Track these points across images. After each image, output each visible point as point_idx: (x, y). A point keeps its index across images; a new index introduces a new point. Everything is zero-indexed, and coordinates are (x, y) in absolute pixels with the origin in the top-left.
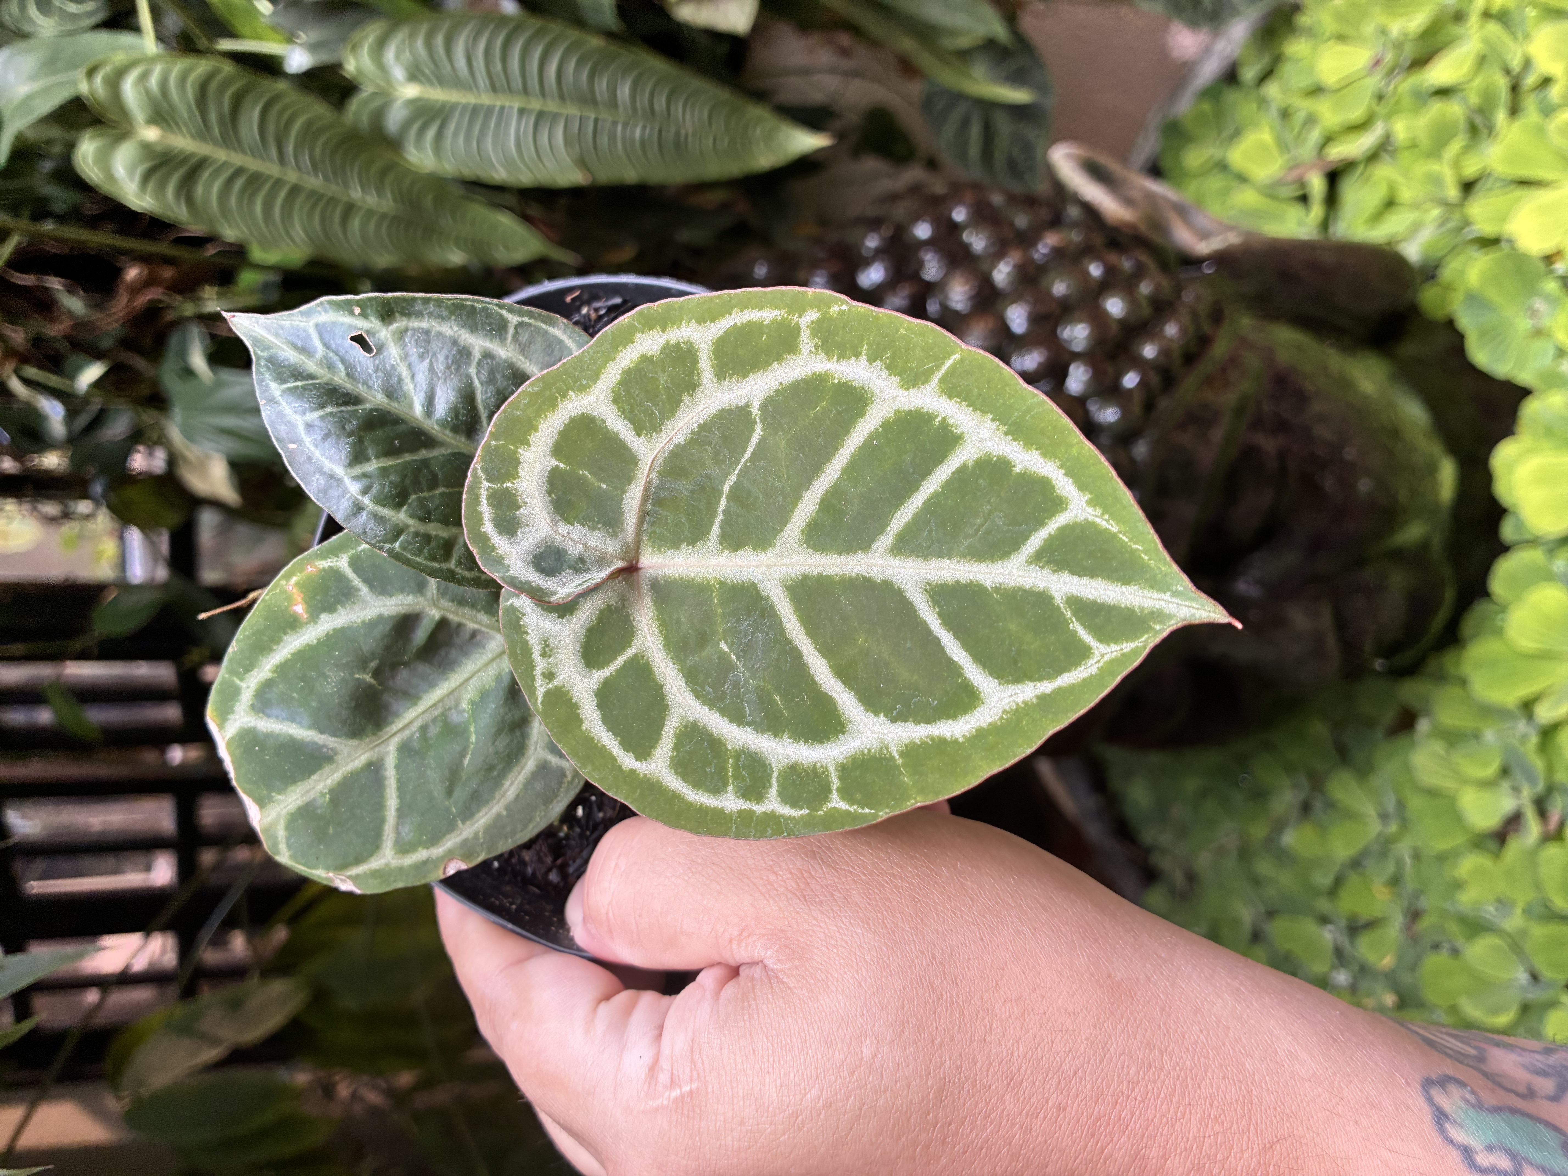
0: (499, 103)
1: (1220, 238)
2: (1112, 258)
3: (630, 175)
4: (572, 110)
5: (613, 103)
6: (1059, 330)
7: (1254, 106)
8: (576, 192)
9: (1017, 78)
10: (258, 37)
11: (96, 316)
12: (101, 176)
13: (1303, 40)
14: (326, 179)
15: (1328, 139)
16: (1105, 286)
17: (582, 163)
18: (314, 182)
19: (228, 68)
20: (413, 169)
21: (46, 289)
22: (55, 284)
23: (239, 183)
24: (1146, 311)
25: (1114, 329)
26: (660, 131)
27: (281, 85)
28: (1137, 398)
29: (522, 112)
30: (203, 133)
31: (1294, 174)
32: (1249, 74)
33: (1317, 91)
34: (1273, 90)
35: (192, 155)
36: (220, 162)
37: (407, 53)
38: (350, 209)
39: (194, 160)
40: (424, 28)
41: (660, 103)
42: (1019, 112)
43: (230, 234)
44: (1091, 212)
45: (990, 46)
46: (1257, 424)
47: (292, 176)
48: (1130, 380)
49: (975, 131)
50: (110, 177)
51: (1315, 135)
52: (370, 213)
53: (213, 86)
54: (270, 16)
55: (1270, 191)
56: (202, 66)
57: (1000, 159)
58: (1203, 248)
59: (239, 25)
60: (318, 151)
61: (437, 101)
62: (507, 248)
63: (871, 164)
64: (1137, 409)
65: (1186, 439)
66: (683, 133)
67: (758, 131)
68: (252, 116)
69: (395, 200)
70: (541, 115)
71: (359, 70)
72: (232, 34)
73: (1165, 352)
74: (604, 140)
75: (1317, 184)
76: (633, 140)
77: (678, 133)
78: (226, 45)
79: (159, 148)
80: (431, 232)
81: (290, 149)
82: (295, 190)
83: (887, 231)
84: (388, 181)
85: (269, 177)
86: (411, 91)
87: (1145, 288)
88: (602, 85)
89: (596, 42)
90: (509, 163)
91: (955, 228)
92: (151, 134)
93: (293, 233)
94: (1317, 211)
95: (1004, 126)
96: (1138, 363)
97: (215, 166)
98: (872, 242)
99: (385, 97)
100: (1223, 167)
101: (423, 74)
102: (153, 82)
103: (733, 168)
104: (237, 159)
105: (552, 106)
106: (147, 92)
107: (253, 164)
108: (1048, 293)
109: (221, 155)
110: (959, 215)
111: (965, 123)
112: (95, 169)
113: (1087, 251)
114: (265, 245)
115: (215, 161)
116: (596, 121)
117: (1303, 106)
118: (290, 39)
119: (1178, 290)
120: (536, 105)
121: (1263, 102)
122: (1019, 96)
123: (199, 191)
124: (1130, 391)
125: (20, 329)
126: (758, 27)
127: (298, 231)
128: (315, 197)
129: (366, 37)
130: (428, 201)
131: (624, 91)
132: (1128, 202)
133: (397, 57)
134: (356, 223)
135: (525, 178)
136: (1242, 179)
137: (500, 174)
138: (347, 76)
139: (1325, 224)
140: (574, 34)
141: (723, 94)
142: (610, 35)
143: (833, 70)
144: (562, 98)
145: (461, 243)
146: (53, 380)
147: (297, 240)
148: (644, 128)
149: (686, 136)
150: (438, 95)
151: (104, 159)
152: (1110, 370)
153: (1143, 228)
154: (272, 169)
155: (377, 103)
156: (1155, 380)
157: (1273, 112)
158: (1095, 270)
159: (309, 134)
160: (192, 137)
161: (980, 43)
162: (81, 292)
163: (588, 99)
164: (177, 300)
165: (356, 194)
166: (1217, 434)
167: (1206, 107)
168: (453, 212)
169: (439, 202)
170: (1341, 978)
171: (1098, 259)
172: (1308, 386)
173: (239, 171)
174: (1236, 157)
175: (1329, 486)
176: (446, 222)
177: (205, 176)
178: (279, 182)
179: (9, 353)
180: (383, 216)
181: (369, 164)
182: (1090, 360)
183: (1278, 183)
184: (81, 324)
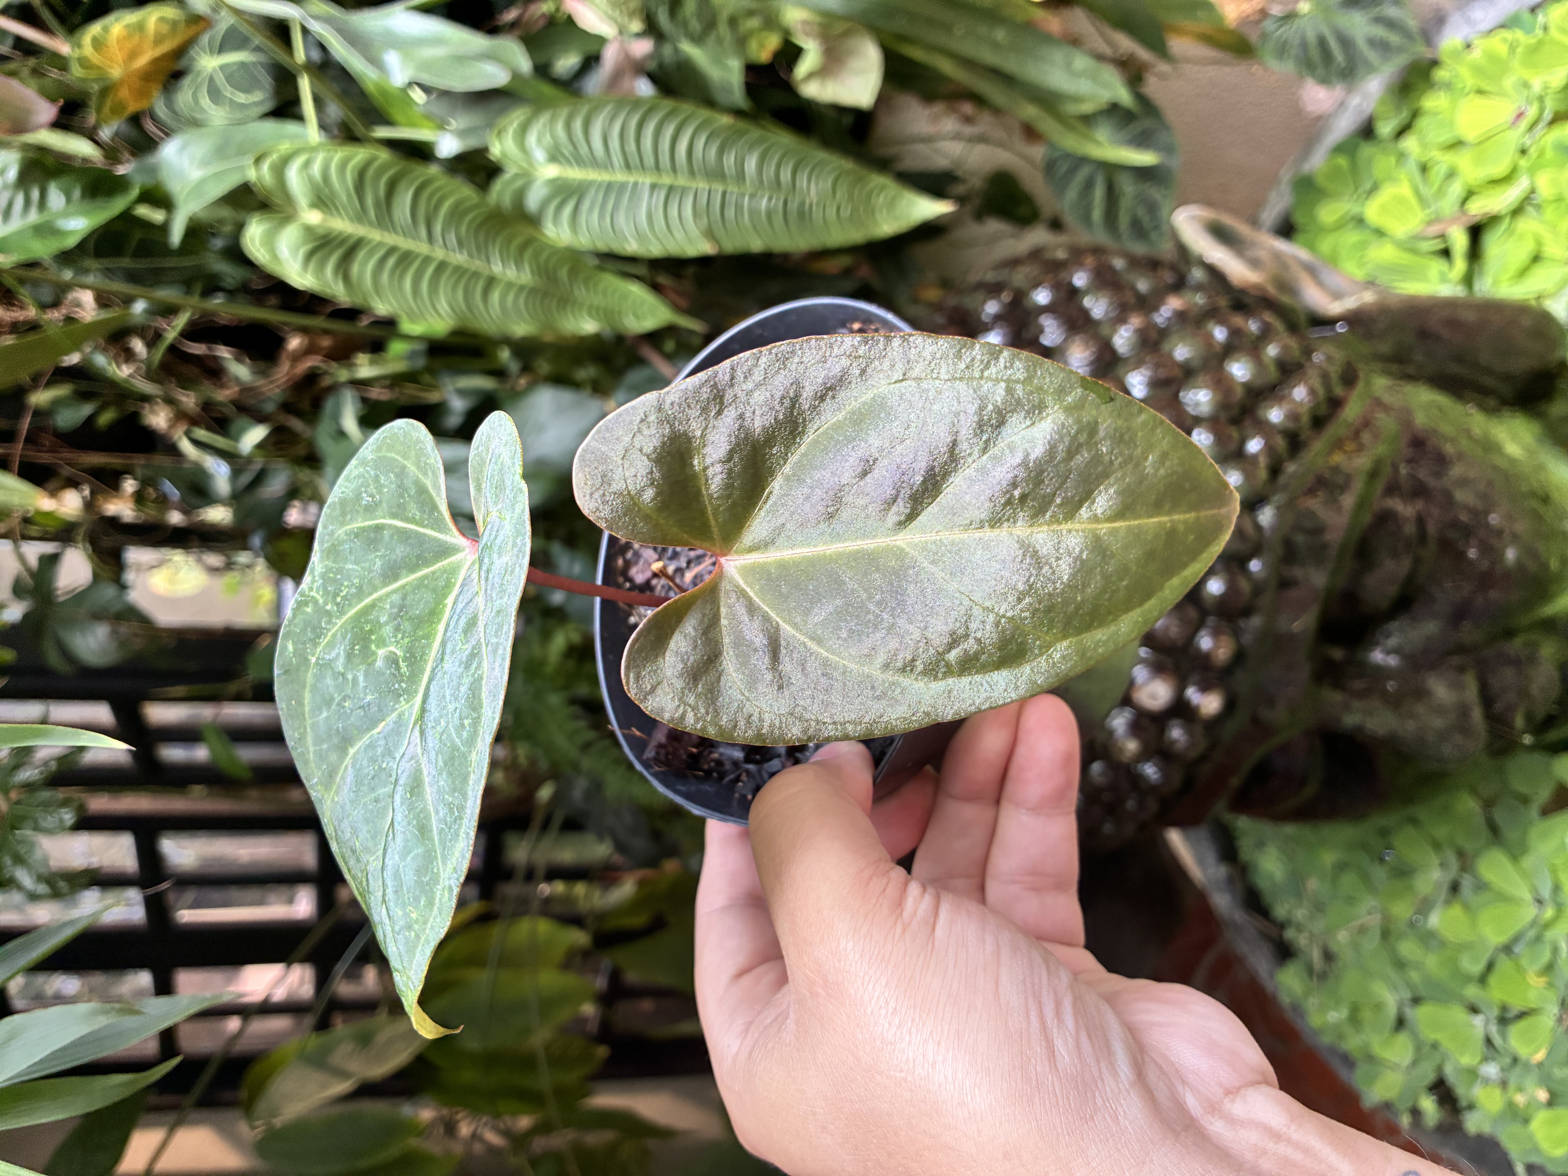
0: (632, 180)
1: (1354, 298)
2: (1238, 320)
3: (756, 245)
4: (702, 185)
5: (741, 176)
6: (1181, 394)
7: (1392, 160)
8: (704, 261)
9: (1142, 141)
10: (412, 124)
11: (260, 382)
12: (267, 257)
13: (1442, 93)
14: (471, 255)
15: (1470, 194)
16: (1229, 350)
17: (710, 234)
18: (459, 258)
19: (384, 155)
20: (551, 243)
21: (216, 359)
22: (224, 353)
23: (391, 261)
24: (1273, 373)
25: (1239, 392)
26: (786, 202)
27: (433, 170)
28: (1263, 461)
29: (654, 187)
30: (360, 217)
31: (1435, 229)
32: (1385, 129)
33: (1457, 144)
34: (1410, 143)
35: (349, 237)
36: (375, 242)
37: (548, 137)
38: (491, 282)
39: (351, 241)
40: (564, 113)
41: (786, 175)
42: (1143, 173)
43: (381, 308)
44: (1216, 274)
45: (1113, 110)
46: (1392, 489)
47: (439, 254)
48: (1254, 445)
49: (1099, 193)
50: (275, 257)
51: (1456, 189)
52: (510, 285)
53: (370, 172)
54: (424, 105)
55: (1409, 245)
56: (360, 154)
57: (1124, 220)
58: (1335, 308)
59: (397, 114)
60: (463, 229)
61: (574, 180)
62: (636, 316)
63: (994, 226)
64: (1262, 474)
65: (1315, 504)
66: (807, 202)
67: (881, 199)
68: (404, 200)
69: (532, 273)
70: (671, 189)
71: (504, 154)
72: (387, 122)
73: (1293, 416)
74: (730, 213)
75: (1460, 241)
76: (760, 211)
77: (803, 204)
78: (382, 132)
79: (321, 231)
80: (566, 302)
81: (438, 228)
82: (442, 266)
83: (1006, 297)
84: (528, 254)
85: (418, 255)
86: (549, 171)
87: (1272, 351)
88: (730, 160)
89: (725, 120)
90: (640, 236)
91: (1074, 293)
92: (313, 217)
93: (438, 307)
94: (1460, 265)
95: (1128, 188)
96: (1264, 428)
97: (369, 247)
98: (992, 308)
99: (527, 178)
100: (1360, 221)
101: (563, 155)
102: (316, 169)
103: (856, 236)
104: (391, 239)
105: (682, 181)
106: (310, 179)
107: (404, 243)
108: (1170, 356)
109: (375, 235)
110: (1080, 280)
111: (1089, 185)
112: (262, 250)
113: (1211, 314)
114: (413, 318)
115: (369, 242)
116: (724, 194)
117: (1444, 161)
118: (441, 126)
119: (1308, 352)
120: (667, 180)
121: (1402, 156)
122: (1145, 158)
123: (355, 269)
124: (1255, 456)
125: (192, 394)
126: (882, 99)
127: (443, 305)
128: (460, 272)
129: (511, 123)
130: (563, 273)
131: (751, 164)
132: (1254, 263)
133: (539, 141)
134: (495, 296)
135: (656, 250)
136: (1380, 233)
137: (632, 247)
138: (492, 158)
139: (1468, 280)
140: (704, 113)
141: (847, 164)
142: (738, 113)
143: (957, 137)
144: (692, 173)
145: (594, 312)
146: (219, 441)
147: (442, 312)
148: (770, 199)
149: (811, 206)
150: (575, 174)
151: (270, 241)
152: (1235, 434)
153: (1272, 290)
154: (421, 247)
155: (519, 183)
156: (1281, 443)
157: (1412, 166)
158: (1220, 334)
159: (456, 214)
160: (351, 220)
161: (1105, 107)
162: (248, 360)
163: (717, 174)
164: (333, 367)
165: (497, 268)
166: (1348, 501)
167: (1342, 161)
168: (586, 282)
169: (574, 272)
170: (1491, 1070)
171: (1222, 322)
172: (1449, 449)
173: (392, 250)
174: (1373, 211)
175: (1472, 553)
176: (580, 292)
177: (361, 254)
178: (427, 260)
179: (181, 416)
180: (522, 288)
181: (510, 240)
182: (1213, 423)
183: (1418, 237)
184: (246, 390)
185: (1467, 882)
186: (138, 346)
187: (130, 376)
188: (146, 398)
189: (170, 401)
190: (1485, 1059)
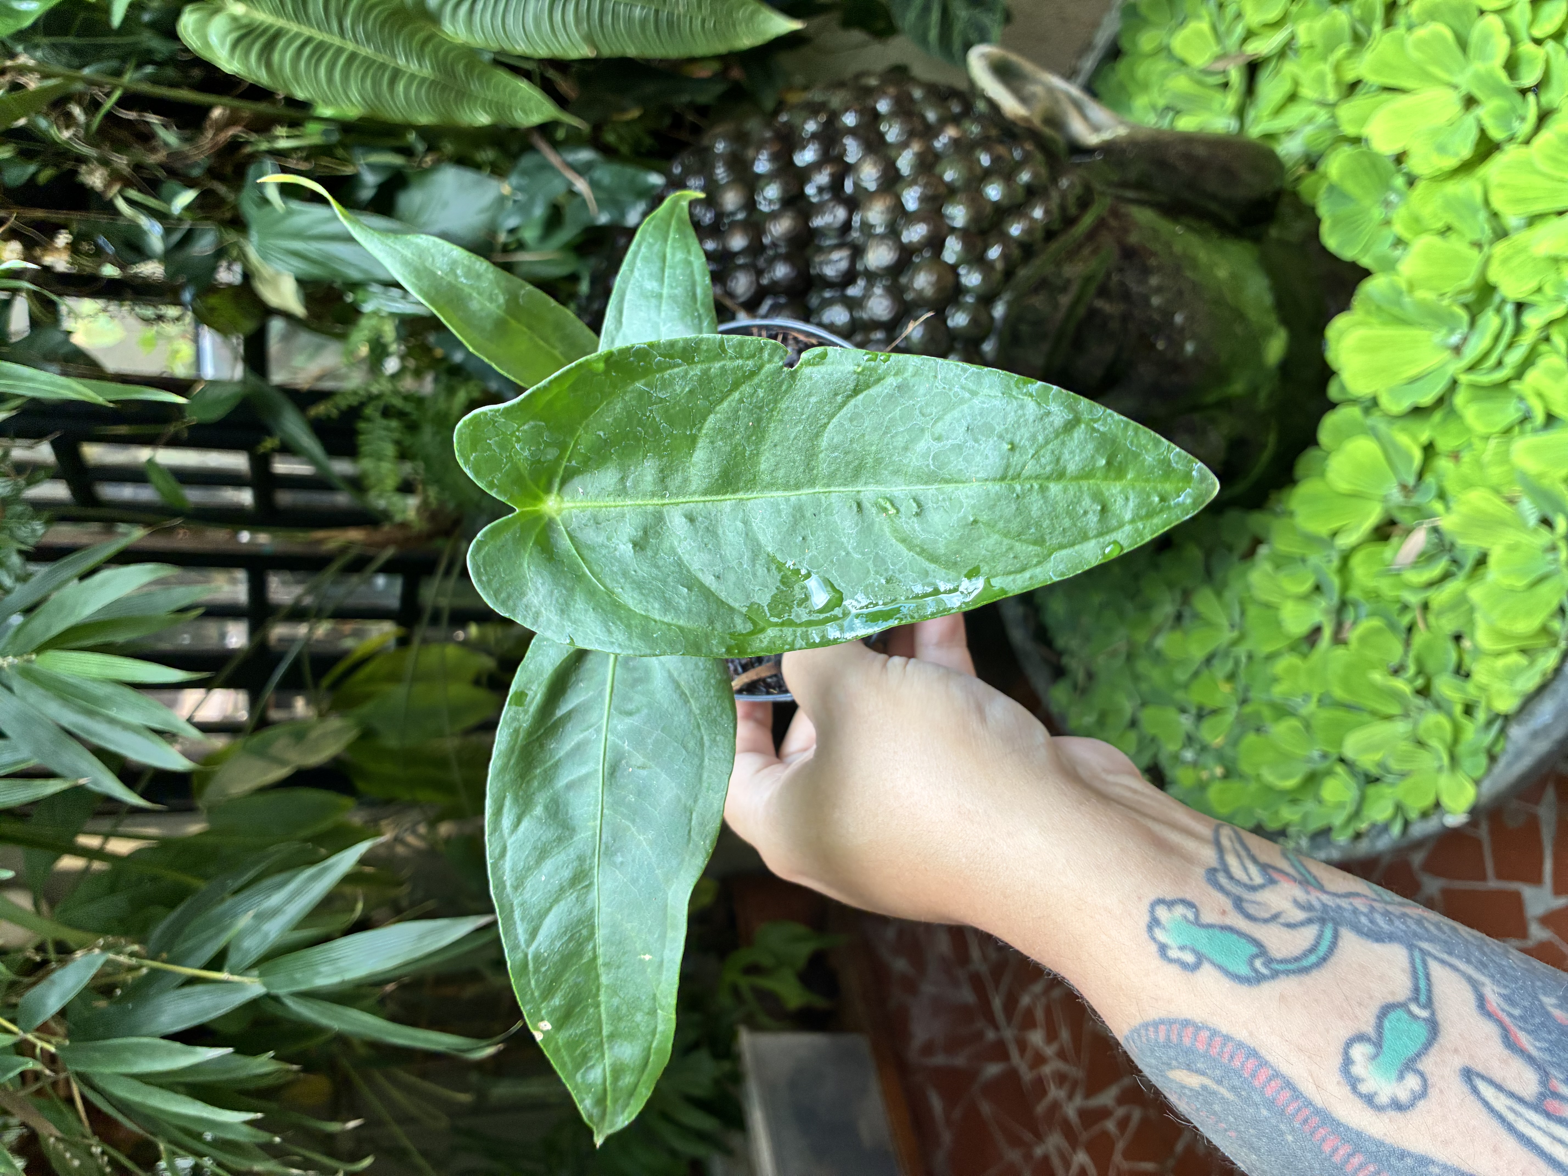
1: (1110, 132)
2: (1001, 150)
3: (631, 51)
6: (945, 208)
8: (584, 63)
11: (186, 148)
12: (199, 43)
14: (377, 49)
15: (1249, 35)
16: (987, 175)
17: (589, 39)
18: (367, 51)
20: (449, 40)
21: (146, 123)
22: (154, 119)
23: (307, 51)
24: (1020, 194)
25: (988, 210)
26: (657, 12)
28: (999, 266)
30: (279, 9)
31: (1220, 65)
35: (271, 27)
36: (292, 34)
38: (396, 74)
39: (272, 32)
43: (300, 94)
44: (994, 106)
46: (1103, 292)
47: (350, 46)
48: (994, 253)
50: (207, 44)
51: (1239, 30)
52: (413, 76)
55: (1200, 78)
58: (1092, 139)
60: (370, 23)
62: (524, 111)
63: (857, 36)
64: (997, 276)
65: (1038, 301)
66: (676, 13)
67: (741, 14)
69: (433, 68)
73: (1028, 232)
74: (608, 20)
75: (1235, 76)
76: (633, 19)
77: (672, 14)
79: (246, 21)
80: (463, 95)
81: (348, 23)
82: (352, 57)
83: (823, 118)
84: (429, 48)
85: (331, 46)
87: (1025, 177)
90: (528, 39)
91: (876, 117)
92: (239, 9)
93: (350, 94)
94: (1231, 100)
96: (1004, 238)
97: (288, 37)
98: (811, 126)
100: (1167, 51)
103: (719, 46)
104: (307, 31)
107: (319, 36)
108: (941, 178)
109: (294, 27)
110: (883, 106)
112: (196, 38)
113: (984, 143)
114: (327, 103)
115: (288, 32)
119: (1055, 178)
123: (276, 57)
124: (994, 261)
125: (125, 157)
127: (354, 94)
128: (368, 63)
130: (460, 68)
132: (1023, 99)
134: (400, 87)
135: (542, 51)
136: (1183, 63)
137: (521, 47)
139: (1241, 113)
145: (487, 105)
146: (152, 202)
147: (353, 99)
148: (643, 8)
149: (679, 17)
151: (201, 29)
152: (980, 244)
153: (1037, 122)
154: (333, 39)
156: (1016, 252)
158: (985, 160)
159: (363, 11)
160: (271, 13)
162: (175, 127)
164: (253, 137)
165: (401, 62)
166: (1065, 300)
168: (480, 78)
169: (470, 68)
170: (1189, 755)
171: (988, 149)
172: (1153, 262)
173: (308, 41)
174: (1179, 42)
175: (1161, 345)
176: (475, 87)
177: (281, 43)
178: (340, 51)
179: (115, 176)
180: (423, 80)
181: (412, 35)
182: (965, 234)
183: (1206, 72)
184: (174, 155)
185: (1187, 613)
186: (77, 111)
187: (70, 138)
188: (82, 159)
189: (105, 162)
190: (1184, 746)
